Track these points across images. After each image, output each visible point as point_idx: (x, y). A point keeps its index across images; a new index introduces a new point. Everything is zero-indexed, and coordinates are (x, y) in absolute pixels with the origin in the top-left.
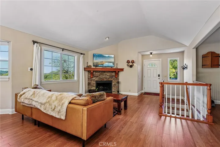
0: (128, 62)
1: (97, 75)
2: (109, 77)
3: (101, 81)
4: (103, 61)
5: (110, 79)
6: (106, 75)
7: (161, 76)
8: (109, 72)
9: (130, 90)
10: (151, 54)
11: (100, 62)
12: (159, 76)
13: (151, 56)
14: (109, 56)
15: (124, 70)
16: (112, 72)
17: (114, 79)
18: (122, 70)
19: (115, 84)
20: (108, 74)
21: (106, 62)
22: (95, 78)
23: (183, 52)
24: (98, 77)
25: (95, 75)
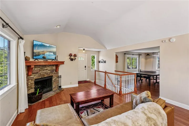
0: (71, 55)
1: (37, 71)
2: (49, 72)
3: (42, 78)
4: (44, 50)
5: (51, 74)
6: (46, 70)
7: (86, 67)
8: (50, 65)
9: (71, 83)
10: (84, 50)
11: (42, 52)
12: (85, 67)
13: (84, 51)
14: (49, 46)
15: (64, 63)
16: (53, 65)
17: (54, 74)
18: (63, 63)
19: (56, 79)
20: (49, 68)
21: (47, 52)
22: (34, 76)
23: (99, 52)
24: (37, 73)
25: (34, 71)
